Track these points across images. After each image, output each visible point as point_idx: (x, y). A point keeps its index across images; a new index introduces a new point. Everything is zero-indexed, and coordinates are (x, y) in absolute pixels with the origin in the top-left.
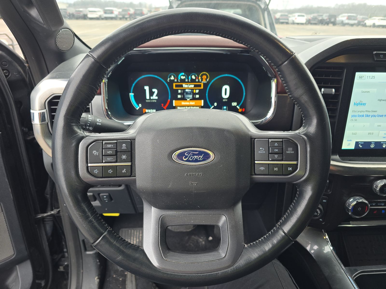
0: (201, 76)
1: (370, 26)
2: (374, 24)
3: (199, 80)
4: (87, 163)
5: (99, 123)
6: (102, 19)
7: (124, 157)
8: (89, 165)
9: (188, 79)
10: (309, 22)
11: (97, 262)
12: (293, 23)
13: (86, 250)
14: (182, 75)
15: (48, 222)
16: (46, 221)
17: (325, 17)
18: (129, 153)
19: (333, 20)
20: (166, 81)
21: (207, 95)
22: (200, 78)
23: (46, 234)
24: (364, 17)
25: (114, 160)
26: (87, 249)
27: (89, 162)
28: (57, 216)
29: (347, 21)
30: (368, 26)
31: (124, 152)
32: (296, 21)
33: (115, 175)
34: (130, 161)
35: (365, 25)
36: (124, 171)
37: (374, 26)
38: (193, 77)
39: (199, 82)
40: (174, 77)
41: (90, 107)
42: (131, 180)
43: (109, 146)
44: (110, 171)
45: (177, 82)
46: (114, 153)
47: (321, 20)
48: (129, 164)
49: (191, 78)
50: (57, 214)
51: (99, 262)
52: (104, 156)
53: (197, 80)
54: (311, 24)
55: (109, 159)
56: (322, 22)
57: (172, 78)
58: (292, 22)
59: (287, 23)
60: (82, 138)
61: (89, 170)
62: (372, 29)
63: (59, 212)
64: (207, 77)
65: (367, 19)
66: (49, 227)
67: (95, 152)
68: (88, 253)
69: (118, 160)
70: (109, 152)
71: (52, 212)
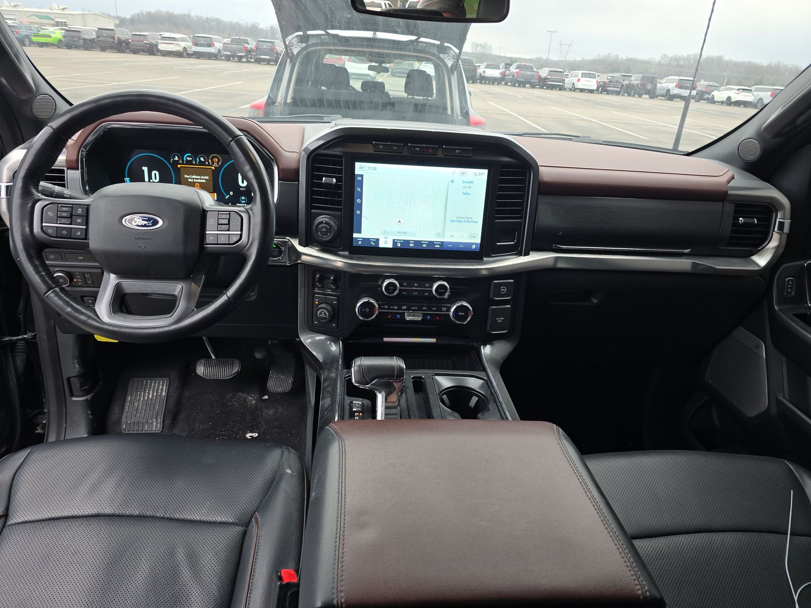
0: (212, 159)
1: (722, 103)
2: (729, 98)
3: (209, 163)
4: (42, 222)
5: (67, 195)
6: (189, 56)
7: (79, 221)
8: (44, 224)
9: (196, 161)
10: (603, 89)
11: (89, 414)
12: (574, 89)
13: (72, 395)
14: (188, 156)
15: (21, 354)
16: (16, 352)
17: (635, 79)
18: (85, 218)
19: (649, 87)
20: (169, 162)
21: (220, 181)
22: (210, 161)
23: (16, 371)
24: (711, 83)
25: (69, 223)
26: (74, 393)
27: (44, 221)
28: (31, 342)
29: (676, 91)
30: (718, 102)
31: (79, 216)
32: (579, 85)
33: (69, 236)
34: (85, 224)
35: (712, 101)
36: (79, 233)
37: (729, 102)
38: (202, 159)
39: (209, 165)
40: (178, 157)
41: (66, 183)
42: (85, 242)
43: (64, 209)
44: (65, 232)
45: (183, 163)
46: (69, 216)
47: (628, 86)
48: (84, 227)
49: (199, 159)
50: (32, 339)
51: (92, 414)
52: (59, 217)
53: (207, 163)
54: (608, 92)
55: (64, 221)
56: (629, 90)
57: (176, 158)
58: (570, 86)
59: (561, 88)
60: (39, 200)
61: (44, 229)
62: (725, 108)
63: (35, 336)
64: (219, 161)
65: (717, 88)
66: (20, 361)
67: (50, 214)
68: (74, 399)
69: (73, 223)
70: (64, 214)
71: (25, 336)
